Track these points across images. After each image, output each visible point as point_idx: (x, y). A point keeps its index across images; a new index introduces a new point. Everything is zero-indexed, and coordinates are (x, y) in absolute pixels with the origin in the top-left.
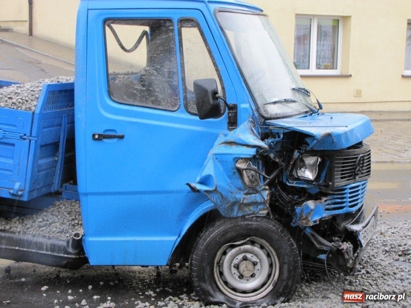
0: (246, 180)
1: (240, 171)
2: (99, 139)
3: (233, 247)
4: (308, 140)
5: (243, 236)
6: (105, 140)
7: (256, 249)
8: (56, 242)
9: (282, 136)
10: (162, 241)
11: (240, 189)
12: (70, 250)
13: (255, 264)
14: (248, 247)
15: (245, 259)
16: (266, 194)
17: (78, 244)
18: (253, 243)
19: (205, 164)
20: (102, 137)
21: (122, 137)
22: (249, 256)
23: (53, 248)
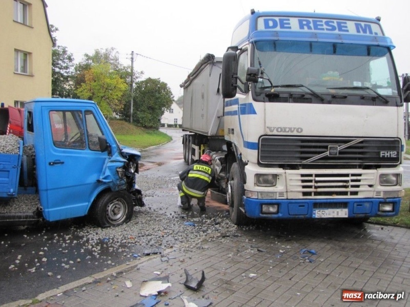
0: (120, 175)
1: (118, 172)
2: (52, 165)
3: (111, 203)
4: (136, 157)
5: (115, 199)
6: (56, 165)
7: (120, 203)
8: (28, 214)
9: (128, 157)
10: (83, 206)
11: (117, 180)
12: (36, 217)
13: (119, 208)
14: (117, 202)
15: (116, 207)
16: (125, 180)
17: (39, 213)
18: (118, 200)
19: (103, 170)
20: (54, 163)
21: (63, 163)
22: (117, 205)
23: (27, 217)
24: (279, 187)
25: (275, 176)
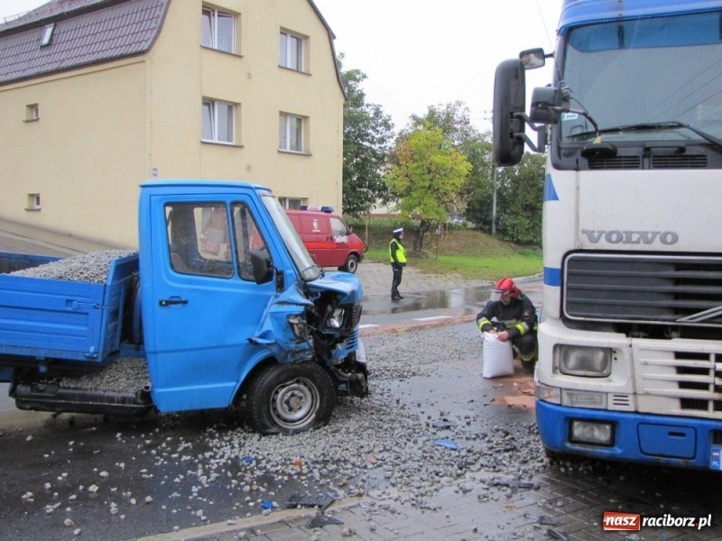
0: (297, 331)
1: (292, 325)
2: (166, 305)
3: (283, 387)
4: (339, 297)
5: (292, 378)
6: (172, 306)
7: (302, 386)
8: (125, 395)
9: (320, 295)
10: (224, 387)
11: (292, 340)
12: (139, 401)
13: (301, 398)
14: (295, 385)
15: (293, 395)
16: (311, 341)
17: (146, 396)
18: (298, 382)
19: (262, 320)
20: (168, 303)
21: (185, 302)
22: (296, 392)
23: (124, 400)
24: (617, 382)
25: (610, 352)
